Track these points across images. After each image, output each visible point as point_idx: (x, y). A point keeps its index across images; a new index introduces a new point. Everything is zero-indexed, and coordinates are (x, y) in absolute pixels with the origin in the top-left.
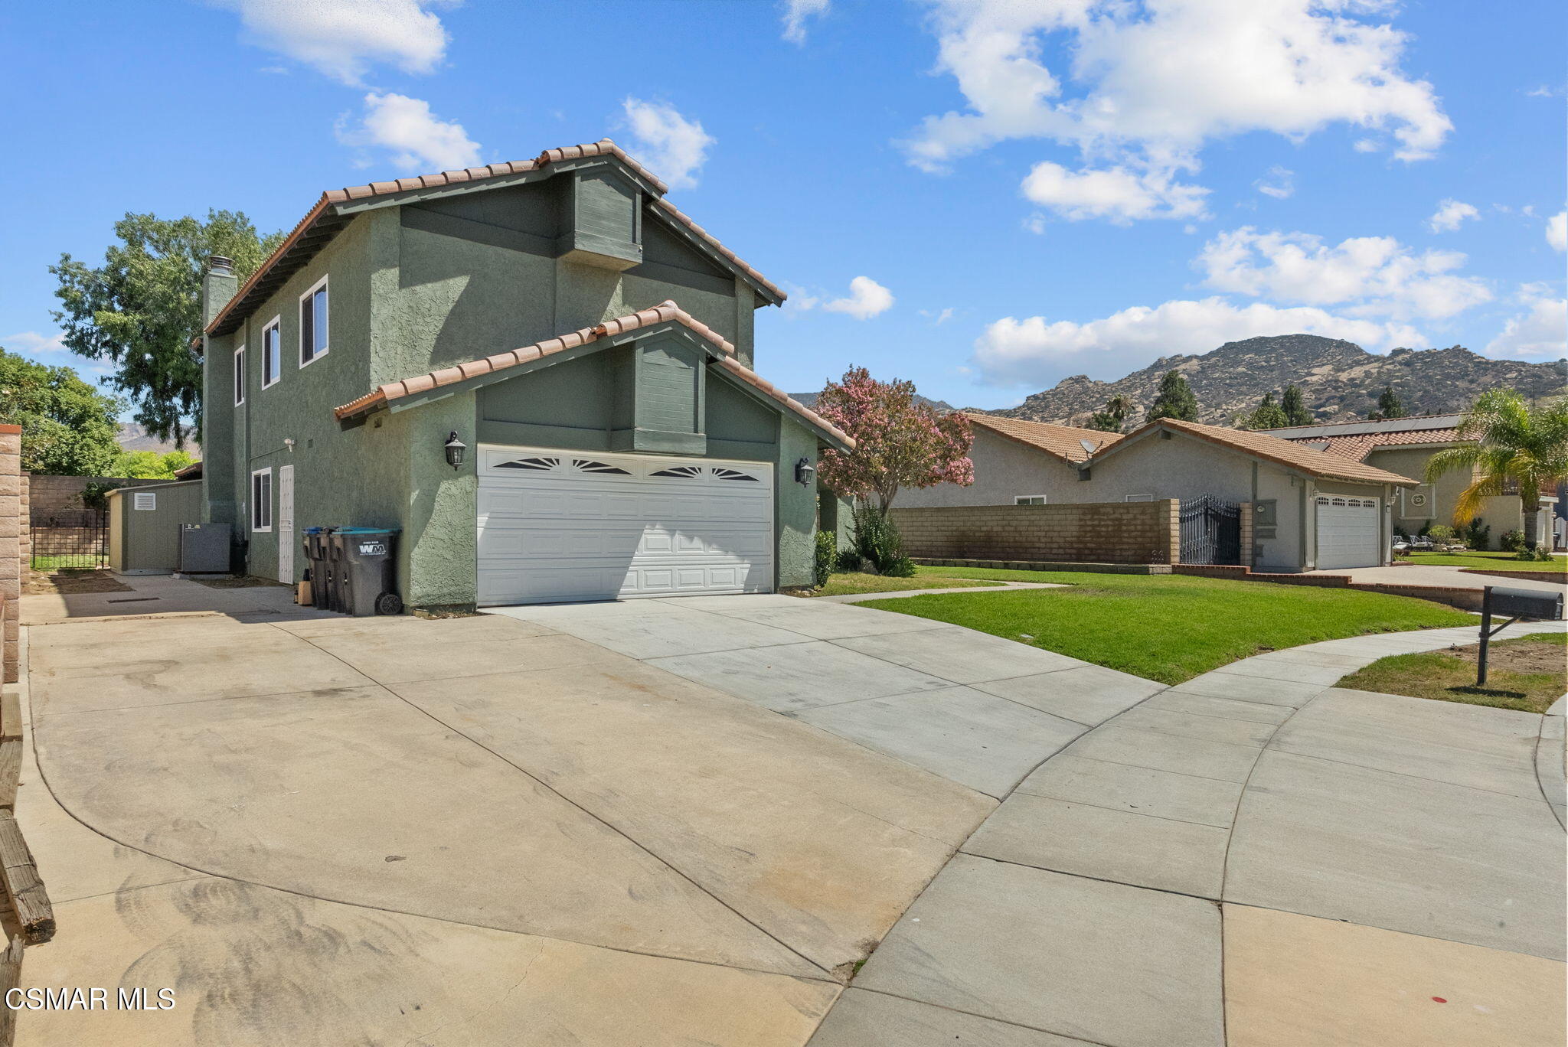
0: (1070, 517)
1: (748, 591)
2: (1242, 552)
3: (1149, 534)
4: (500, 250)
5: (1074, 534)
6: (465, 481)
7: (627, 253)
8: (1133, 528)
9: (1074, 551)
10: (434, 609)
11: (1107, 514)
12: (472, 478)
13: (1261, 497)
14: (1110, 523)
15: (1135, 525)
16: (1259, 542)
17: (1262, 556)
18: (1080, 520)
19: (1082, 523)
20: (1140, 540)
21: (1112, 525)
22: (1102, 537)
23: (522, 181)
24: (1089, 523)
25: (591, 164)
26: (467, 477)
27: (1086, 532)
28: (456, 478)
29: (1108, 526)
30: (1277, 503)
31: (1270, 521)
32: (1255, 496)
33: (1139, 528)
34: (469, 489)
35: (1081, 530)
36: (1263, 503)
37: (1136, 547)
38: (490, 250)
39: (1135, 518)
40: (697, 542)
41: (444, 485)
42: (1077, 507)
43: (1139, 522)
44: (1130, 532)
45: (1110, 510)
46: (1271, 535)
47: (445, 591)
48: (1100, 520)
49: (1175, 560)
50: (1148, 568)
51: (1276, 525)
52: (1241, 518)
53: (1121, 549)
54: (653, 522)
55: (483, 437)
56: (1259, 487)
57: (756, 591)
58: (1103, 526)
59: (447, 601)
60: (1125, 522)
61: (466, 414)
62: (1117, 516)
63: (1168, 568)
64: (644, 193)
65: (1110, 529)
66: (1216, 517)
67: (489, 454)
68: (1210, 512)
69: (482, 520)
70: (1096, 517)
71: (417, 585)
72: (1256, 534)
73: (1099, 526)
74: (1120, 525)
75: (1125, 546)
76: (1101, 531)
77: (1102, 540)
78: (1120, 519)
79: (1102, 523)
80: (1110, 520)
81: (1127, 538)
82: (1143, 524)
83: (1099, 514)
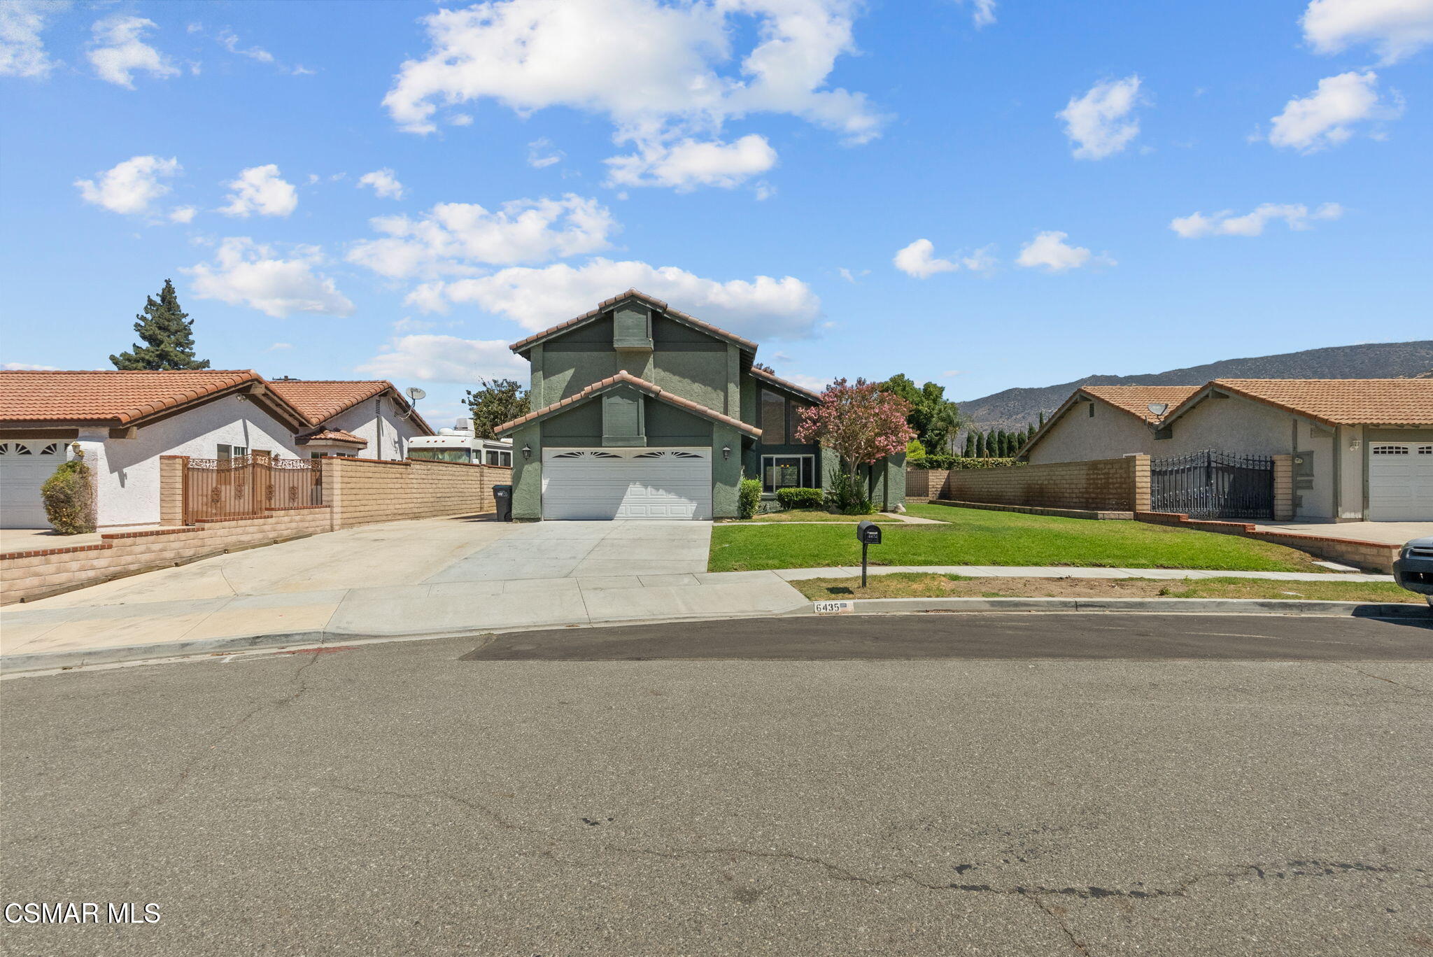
0: (1082, 472)
1: (695, 518)
2: (1275, 502)
3: (1124, 486)
4: (589, 353)
5: (1085, 486)
6: (536, 465)
8: (1115, 480)
9: (1084, 500)
10: (521, 519)
11: (1102, 469)
13: (1301, 449)
14: (1102, 476)
15: (1116, 478)
16: (1299, 493)
17: (1302, 507)
19: (1088, 477)
20: (1119, 490)
21: (1104, 479)
22: (1099, 488)
23: (593, 319)
24: (1092, 477)
25: (622, 304)
26: (538, 464)
27: (1090, 484)
28: (532, 465)
29: (1101, 479)
30: (1314, 456)
31: (1308, 472)
32: (1295, 448)
33: (1119, 480)
34: (538, 468)
35: (1088, 482)
36: (1299, 456)
37: (1116, 496)
38: (585, 354)
39: (1116, 473)
40: (662, 491)
42: (1086, 464)
43: (1118, 476)
44: (1113, 483)
45: (1102, 466)
46: (1309, 486)
47: (527, 513)
48: (1098, 474)
49: (1144, 506)
50: (1097, 514)
51: (1313, 476)
52: (1275, 470)
53: (1109, 499)
54: (634, 481)
55: (544, 444)
56: (1299, 440)
57: (700, 518)
58: (1099, 479)
59: (528, 516)
60: (1111, 475)
61: (535, 435)
62: (1106, 471)
63: (1130, 514)
64: (652, 310)
65: (1103, 481)
66: (1227, 469)
67: (548, 452)
68: (1213, 465)
69: (545, 483)
70: (1095, 472)
71: (515, 511)
72: (1296, 486)
73: (1097, 479)
74: (1108, 478)
75: (1111, 496)
76: (1098, 483)
77: (1099, 490)
78: (1109, 474)
79: (1099, 477)
80: (1102, 474)
81: (1112, 489)
82: (1121, 477)
83: (1098, 470)
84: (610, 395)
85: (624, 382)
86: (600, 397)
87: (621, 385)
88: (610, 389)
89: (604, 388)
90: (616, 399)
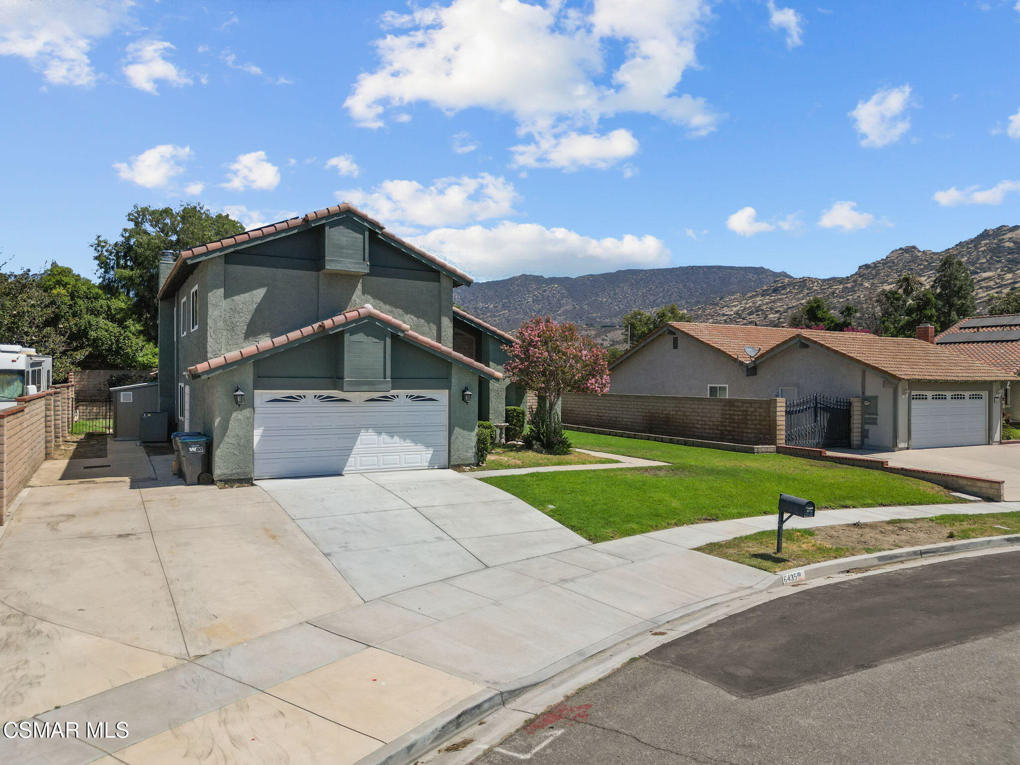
0: (717, 408)
1: (431, 467)
2: (852, 434)
5: (719, 419)
6: (247, 412)
7: (360, 268)
8: (754, 418)
9: (719, 432)
10: (229, 482)
11: (739, 407)
12: (251, 409)
13: (868, 393)
14: (740, 413)
15: (756, 416)
16: (867, 427)
18: (723, 410)
19: (724, 412)
20: (758, 426)
21: (742, 415)
22: (735, 423)
24: (728, 412)
26: (248, 409)
27: (726, 419)
28: (241, 410)
29: (739, 415)
30: (878, 400)
31: (874, 412)
32: (864, 393)
33: (758, 418)
34: (249, 415)
35: (723, 417)
36: (868, 398)
37: (756, 431)
39: (755, 411)
40: (396, 438)
41: (234, 414)
42: (721, 401)
43: (758, 414)
44: (752, 420)
45: (740, 404)
46: (875, 422)
47: (234, 471)
48: (734, 411)
49: (781, 441)
50: (753, 448)
51: (878, 414)
52: (851, 409)
53: (747, 433)
54: (366, 428)
55: (256, 386)
56: (867, 385)
57: (436, 467)
58: (736, 415)
59: (236, 477)
60: (749, 413)
61: (248, 375)
62: (744, 408)
63: (773, 447)
64: (370, 230)
65: (741, 417)
66: (826, 409)
67: (261, 396)
68: (819, 405)
69: (257, 434)
70: (732, 408)
71: (219, 470)
72: (865, 422)
73: (734, 415)
74: (747, 415)
75: (749, 431)
76: (735, 419)
77: (736, 425)
78: (747, 411)
79: (736, 413)
80: (741, 411)
81: (751, 425)
82: (760, 415)
83: (734, 407)
84: (353, 332)
85: (371, 317)
86: (342, 333)
87: (367, 320)
88: (354, 325)
89: (347, 323)
90: (360, 337)
